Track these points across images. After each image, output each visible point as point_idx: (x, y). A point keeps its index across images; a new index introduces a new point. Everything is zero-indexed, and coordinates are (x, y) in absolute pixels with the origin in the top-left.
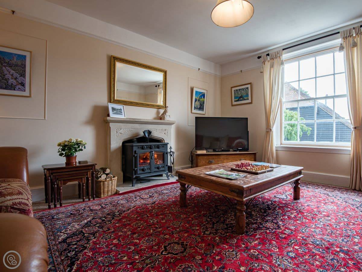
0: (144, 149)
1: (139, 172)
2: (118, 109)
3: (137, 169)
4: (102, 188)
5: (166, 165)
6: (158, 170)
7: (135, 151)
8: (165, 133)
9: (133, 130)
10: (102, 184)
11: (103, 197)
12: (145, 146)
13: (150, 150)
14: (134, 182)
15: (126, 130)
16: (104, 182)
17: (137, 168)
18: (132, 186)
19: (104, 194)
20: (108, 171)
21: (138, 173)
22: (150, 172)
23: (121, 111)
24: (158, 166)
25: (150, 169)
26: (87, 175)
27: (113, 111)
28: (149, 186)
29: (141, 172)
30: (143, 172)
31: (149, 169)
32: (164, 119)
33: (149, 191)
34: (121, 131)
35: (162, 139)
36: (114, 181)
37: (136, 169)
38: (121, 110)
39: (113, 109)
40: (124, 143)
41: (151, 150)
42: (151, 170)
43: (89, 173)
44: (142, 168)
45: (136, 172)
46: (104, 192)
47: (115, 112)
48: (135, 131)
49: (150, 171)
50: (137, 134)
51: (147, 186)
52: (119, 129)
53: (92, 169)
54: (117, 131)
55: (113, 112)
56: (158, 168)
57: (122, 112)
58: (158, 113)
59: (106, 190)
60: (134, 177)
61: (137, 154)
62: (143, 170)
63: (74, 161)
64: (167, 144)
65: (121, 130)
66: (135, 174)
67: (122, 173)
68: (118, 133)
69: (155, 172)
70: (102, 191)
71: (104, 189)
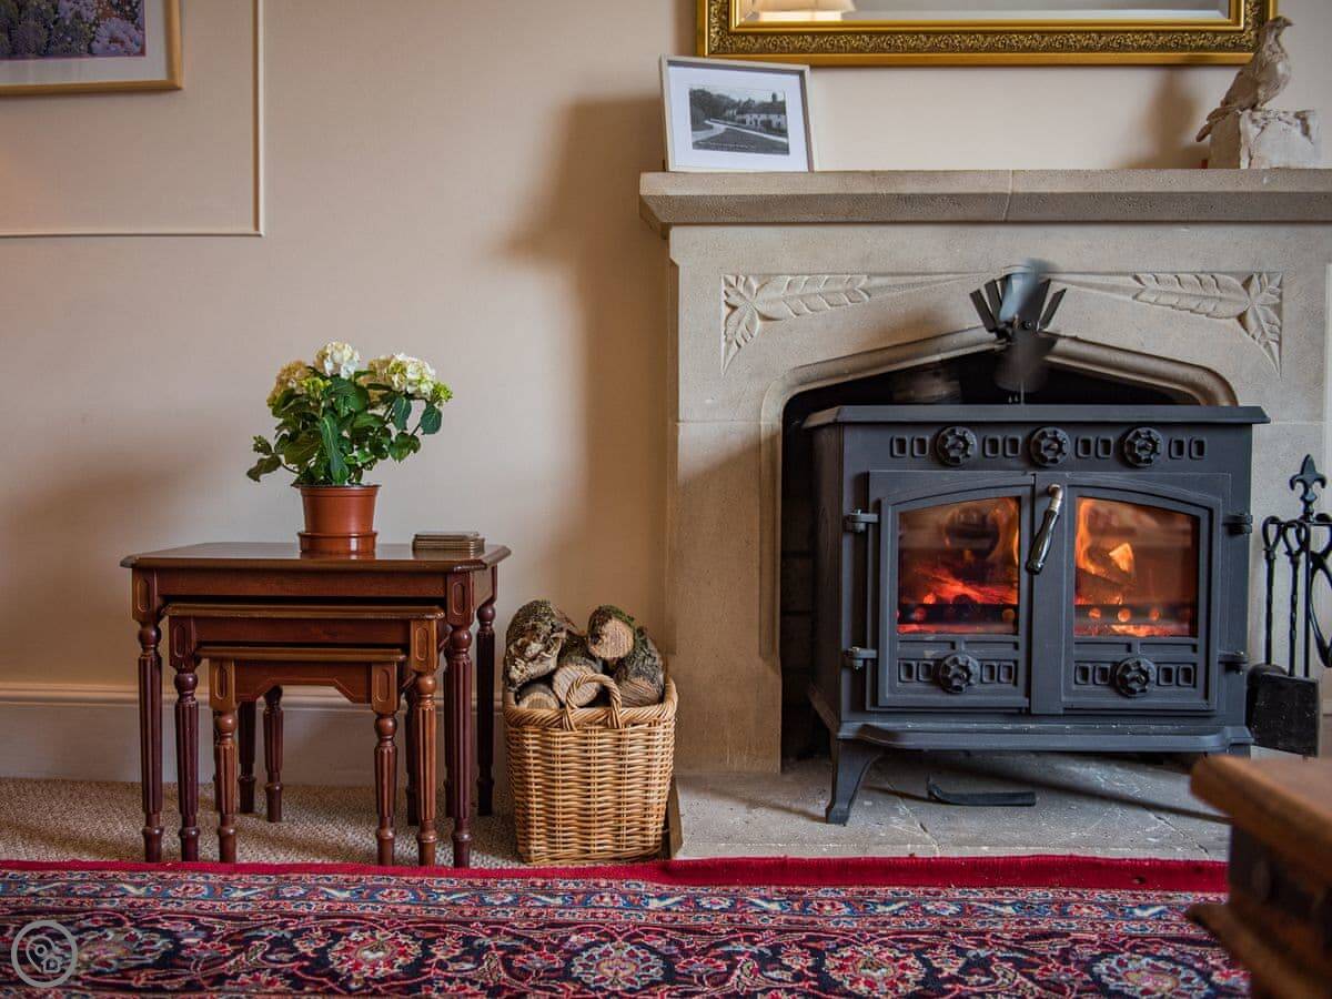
0: (953, 463)
1: (893, 688)
2: (746, 108)
3: (875, 662)
4: (535, 779)
5: (1218, 652)
6: (1111, 700)
7: (863, 481)
8: (1241, 318)
9: (880, 288)
10: (531, 742)
11: (546, 864)
12: (972, 438)
13: (1021, 479)
14: (847, 778)
15: (822, 288)
16: (545, 726)
17: (876, 646)
18: (827, 820)
19: (551, 835)
20: (617, 640)
21: (887, 696)
22: (1025, 714)
23: (774, 118)
24: (1119, 654)
25: (1023, 673)
26: (406, 649)
27: (696, 124)
28: (985, 851)
29: (921, 692)
30: (939, 698)
31: (1012, 674)
32: (1232, 161)
33: (965, 910)
34: (772, 299)
35: (1208, 381)
36: (637, 735)
37: (869, 653)
38: (777, 107)
39: (705, 106)
40: (797, 408)
41: (1043, 478)
42: (1028, 694)
43: (416, 634)
44: (929, 653)
45: (865, 687)
46: (551, 822)
47: (719, 128)
48: (900, 301)
49: (1019, 699)
50: (928, 331)
51: (969, 852)
52: (755, 286)
53: (442, 603)
54: (734, 300)
55: (703, 135)
56: (1117, 679)
57: (783, 132)
58: (1170, 110)
59: (568, 800)
60: (848, 730)
61: (878, 507)
62: (939, 676)
63: (353, 527)
64: (1246, 427)
65: (768, 294)
66: (858, 706)
67: (775, 680)
68: (745, 312)
69: (1073, 714)
70: (536, 804)
71: (548, 791)
